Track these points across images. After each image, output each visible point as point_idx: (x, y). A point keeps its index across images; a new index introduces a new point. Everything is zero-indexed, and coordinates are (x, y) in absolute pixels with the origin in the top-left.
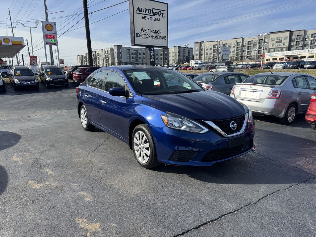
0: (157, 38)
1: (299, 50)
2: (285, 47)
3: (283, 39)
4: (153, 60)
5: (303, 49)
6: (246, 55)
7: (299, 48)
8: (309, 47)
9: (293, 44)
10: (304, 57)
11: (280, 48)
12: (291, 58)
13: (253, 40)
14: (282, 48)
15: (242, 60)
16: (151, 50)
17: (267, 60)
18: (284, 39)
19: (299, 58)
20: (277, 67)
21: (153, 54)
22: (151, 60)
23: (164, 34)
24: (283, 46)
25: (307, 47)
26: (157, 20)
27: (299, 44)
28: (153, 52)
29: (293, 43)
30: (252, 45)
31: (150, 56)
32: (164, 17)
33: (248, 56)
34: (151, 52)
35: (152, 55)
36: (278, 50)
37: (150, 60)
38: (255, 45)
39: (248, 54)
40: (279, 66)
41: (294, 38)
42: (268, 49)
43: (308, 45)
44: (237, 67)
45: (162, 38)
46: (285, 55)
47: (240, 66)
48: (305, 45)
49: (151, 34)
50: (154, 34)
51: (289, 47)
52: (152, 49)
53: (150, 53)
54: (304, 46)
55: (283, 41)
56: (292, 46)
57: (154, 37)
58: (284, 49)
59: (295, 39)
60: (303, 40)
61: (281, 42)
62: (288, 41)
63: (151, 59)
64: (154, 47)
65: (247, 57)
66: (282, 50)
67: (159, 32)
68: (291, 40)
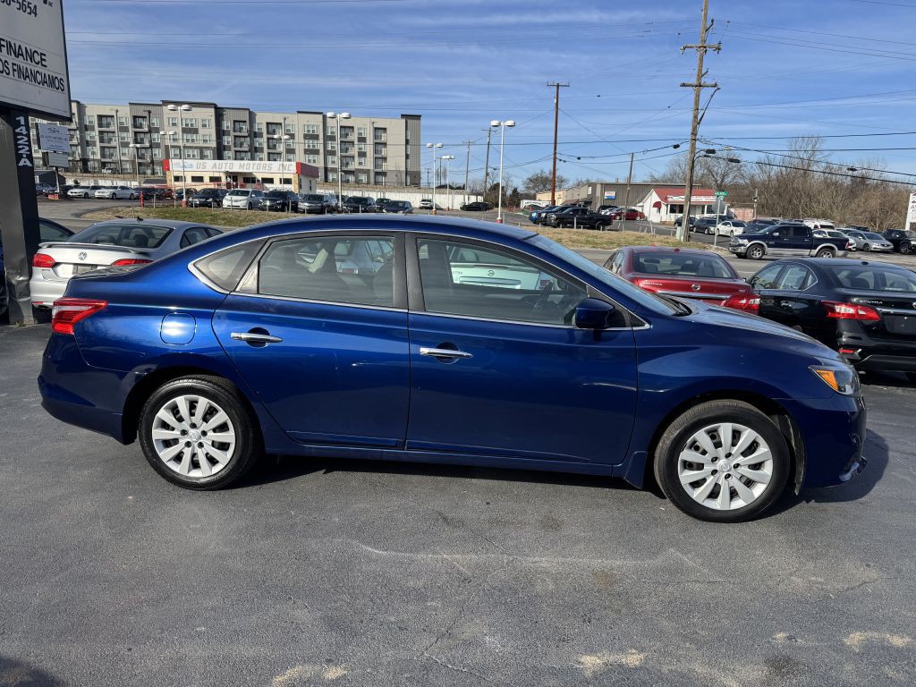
0: (35, 79)
1: (242, 159)
2: (208, 148)
3: (200, 126)
4: (29, 164)
5: (253, 158)
6: (98, 157)
7: (243, 154)
8: (265, 155)
9: (228, 142)
10: (271, 181)
11: (196, 148)
12: (240, 181)
13: (114, 114)
14: (201, 149)
15: (85, 170)
16: (18, 123)
17: (177, 179)
18: (204, 126)
19: (258, 181)
20: (234, 204)
21: (26, 139)
22: (21, 164)
23: (53, 67)
24: (201, 144)
25: (261, 155)
26: (28, 10)
27: (241, 145)
28: (25, 132)
29: (228, 140)
30: (111, 129)
31: (16, 145)
32: (51, 4)
33: (103, 160)
34: (17, 130)
35: (19, 142)
36: (191, 152)
37: (18, 162)
38: (124, 129)
39: (103, 155)
40: (236, 201)
41: (227, 127)
42: (163, 147)
43: (261, 150)
44: (97, 194)
45: (51, 82)
46: (223, 170)
47: (107, 193)
48: (256, 150)
49: (11, 59)
50: (20, 61)
51: (217, 147)
52: (22, 120)
53: (16, 134)
54: (254, 152)
55: (201, 131)
56: (225, 148)
57: (24, 75)
58: (208, 153)
59: (231, 129)
60: (249, 136)
61: (196, 131)
62: (212, 131)
63: (19, 157)
64: (26, 112)
65: (104, 165)
66: (202, 157)
67: (37, 58)
68: (220, 133)
